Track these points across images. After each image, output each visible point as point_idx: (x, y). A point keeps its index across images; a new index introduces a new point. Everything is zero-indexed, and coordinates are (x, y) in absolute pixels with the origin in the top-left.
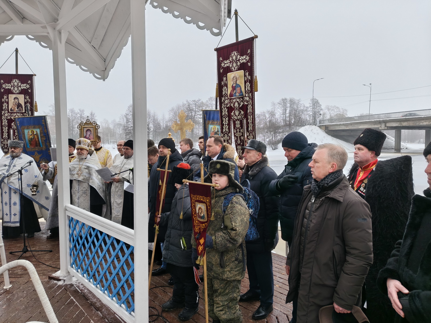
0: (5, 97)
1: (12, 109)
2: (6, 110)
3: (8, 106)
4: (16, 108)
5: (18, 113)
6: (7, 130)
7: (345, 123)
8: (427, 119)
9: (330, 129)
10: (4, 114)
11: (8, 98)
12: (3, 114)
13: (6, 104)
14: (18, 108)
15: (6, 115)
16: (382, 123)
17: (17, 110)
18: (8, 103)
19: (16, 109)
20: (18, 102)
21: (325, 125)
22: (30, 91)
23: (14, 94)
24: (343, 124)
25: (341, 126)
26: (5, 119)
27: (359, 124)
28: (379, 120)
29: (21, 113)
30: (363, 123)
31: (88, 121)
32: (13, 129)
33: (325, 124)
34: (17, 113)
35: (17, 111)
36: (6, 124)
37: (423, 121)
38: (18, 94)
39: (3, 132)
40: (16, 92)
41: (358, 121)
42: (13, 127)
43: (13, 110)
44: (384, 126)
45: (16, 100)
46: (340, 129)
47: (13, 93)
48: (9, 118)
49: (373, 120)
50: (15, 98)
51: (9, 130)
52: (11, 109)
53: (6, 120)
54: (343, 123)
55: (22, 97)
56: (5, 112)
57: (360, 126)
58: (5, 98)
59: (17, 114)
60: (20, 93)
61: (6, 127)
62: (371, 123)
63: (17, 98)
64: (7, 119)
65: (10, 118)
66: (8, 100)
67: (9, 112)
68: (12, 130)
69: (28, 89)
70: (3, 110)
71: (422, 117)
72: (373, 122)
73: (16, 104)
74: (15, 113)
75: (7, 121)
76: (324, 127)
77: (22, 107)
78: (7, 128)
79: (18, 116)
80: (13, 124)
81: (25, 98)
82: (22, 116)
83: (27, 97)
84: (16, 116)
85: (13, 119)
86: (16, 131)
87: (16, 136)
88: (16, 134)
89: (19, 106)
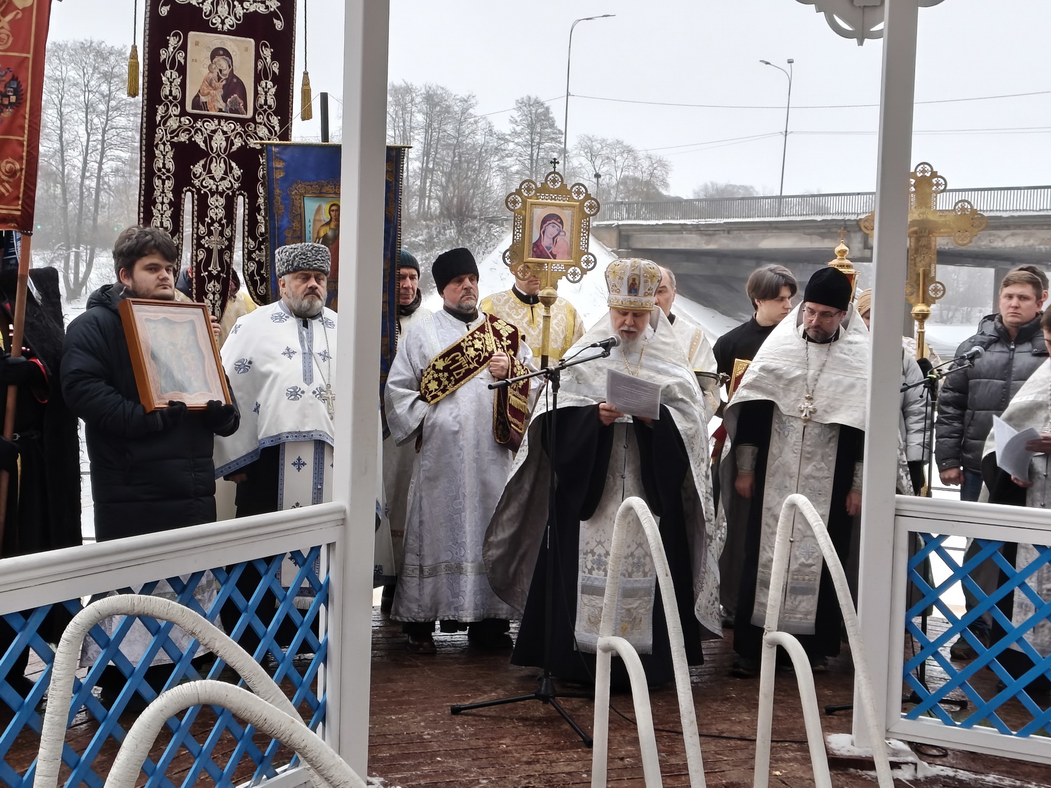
0: (173, 41)
1: (203, 99)
2: (171, 102)
3: (183, 86)
4: (219, 94)
5: (227, 119)
6: (170, 195)
7: (702, 222)
8: (1019, 226)
9: (639, 246)
10: (165, 119)
11: (184, 48)
12: (158, 118)
13: (175, 74)
14: (225, 99)
15: (173, 123)
16: (855, 232)
17: (222, 105)
18: (182, 70)
19: (219, 98)
20: (227, 72)
21: (618, 226)
22: (279, 25)
23: (215, 31)
24: (697, 229)
25: (685, 235)
26: (164, 144)
27: (760, 229)
28: (843, 220)
29: (237, 120)
30: (777, 228)
31: (554, 181)
32: (199, 190)
33: (616, 223)
34: (219, 118)
35: (221, 110)
36: (171, 165)
37: (1004, 233)
38: (229, 33)
39: (154, 203)
40: (223, 23)
41: (757, 220)
42: (197, 183)
43: (204, 106)
44: (861, 246)
45: (222, 63)
46: (682, 246)
47: (205, 27)
48: (183, 138)
49: (819, 218)
50: (215, 53)
51: (177, 192)
52: (197, 96)
53: (168, 147)
54: (695, 222)
55: (246, 49)
56: (168, 109)
57: (764, 238)
58: (171, 49)
59: (222, 123)
60: (238, 31)
61: (168, 178)
62: (811, 227)
63: (226, 53)
64: (173, 144)
65: (190, 139)
66: (185, 58)
67: (184, 113)
68: (189, 194)
69: (274, 15)
70: (160, 102)
71: (1005, 215)
72: (818, 227)
73: (219, 79)
74: (212, 117)
75: (170, 155)
76: (615, 235)
77: (244, 97)
78: (169, 184)
79: (224, 133)
80: (198, 168)
81: (258, 56)
82: (241, 136)
83: (267, 53)
84: (214, 132)
85: (202, 145)
86: (211, 201)
87: (210, 225)
88: (211, 213)
89: (233, 87)
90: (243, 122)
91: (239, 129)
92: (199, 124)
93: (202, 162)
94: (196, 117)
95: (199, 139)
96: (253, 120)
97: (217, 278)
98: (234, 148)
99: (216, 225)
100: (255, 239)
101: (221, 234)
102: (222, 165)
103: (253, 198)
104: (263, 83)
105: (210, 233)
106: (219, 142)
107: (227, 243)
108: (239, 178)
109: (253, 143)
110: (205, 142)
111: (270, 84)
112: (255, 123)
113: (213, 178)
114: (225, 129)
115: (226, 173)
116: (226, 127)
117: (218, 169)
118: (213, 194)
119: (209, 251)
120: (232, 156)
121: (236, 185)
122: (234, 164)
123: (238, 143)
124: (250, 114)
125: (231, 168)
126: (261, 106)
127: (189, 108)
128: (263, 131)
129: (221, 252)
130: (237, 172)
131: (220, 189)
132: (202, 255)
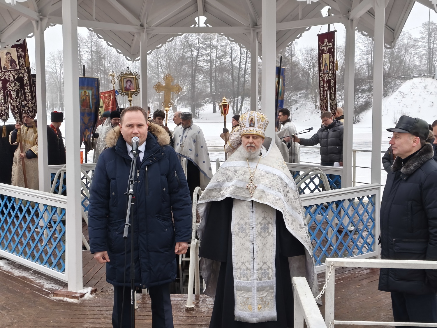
1: (5, 67)
5: (12, 70)
6: (3, 94)
14: (11, 66)
17: (10, 67)
19: (9, 65)
20: (10, 58)
32: (9, 91)
34: (10, 71)
35: (10, 69)
36: (1, 86)
42: (8, 89)
43: (6, 68)
45: (9, 56)
50: (7, 54)
51: (4, 92)
52: (4, 66)
55: (14, 51)
61: (1, 89)
63: (9, 53)
64: (1, 80)
65: (4, 78)
73: (8, 60)
74: (8, 71)
75: (1, 83)
77: (16, 64)
78: (2, 91)
79: (12, 74)
80: (8, 85)
81: (18, 52)
82: (17, 74)
83: (20, 50)
84: (10, 75)
85: (8, 79)
86: (12, 93)
87: (13, 99)
88: (13, 96)
89: (12, 62)
90: (16, 70)
91: (16, 72)
92: (6, 74)
93: (8, 83)
94: (5, 72)
95: (7, 77)
96: (20, 69)
97: (17, 113)
98: (16, 78)
99: (14, 99)
100: (26, 101)
101: (16, 101)
102: (13, 83)
103: (24, 90)
104: (21, 59)
105: (13, 101)
106: (11, 77)
107: (18, 103)
108: (19, 86)
109: (21, 75)
110: (8, 78)
111: (22, 59)
112: (21, 70)
113: (11, 87)
114: (12, 73)
115: (14, 85)
116: (13, 72)
117: (12, 84)
118: (12, 91)
119: (14, 106)
120: (15, 80)
121: (18, 88)
122: (16, 82)
123: (16, 76)
124: (18, 68)
125: (16, 83)
126: (21, 65)
127: (3, 70)
128: (23, 72)
129: (17, 106)
130: (18, 84)
131: (14, 89)
132: (12, 108)
